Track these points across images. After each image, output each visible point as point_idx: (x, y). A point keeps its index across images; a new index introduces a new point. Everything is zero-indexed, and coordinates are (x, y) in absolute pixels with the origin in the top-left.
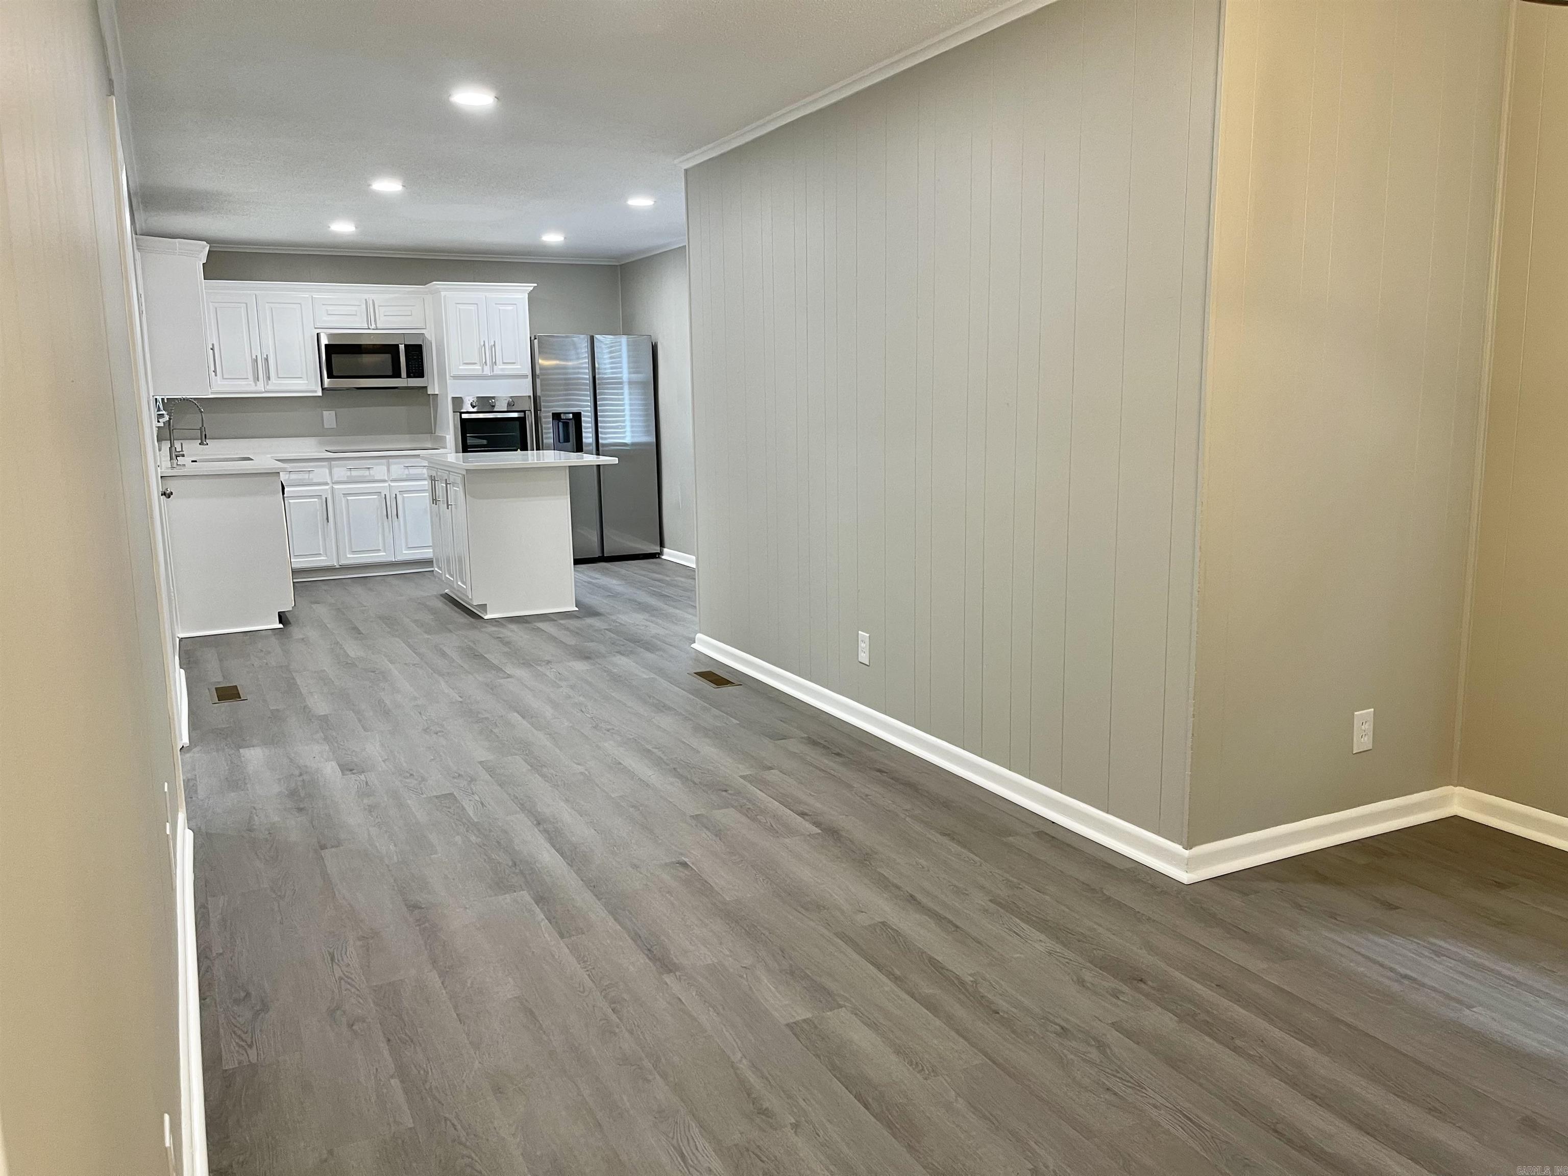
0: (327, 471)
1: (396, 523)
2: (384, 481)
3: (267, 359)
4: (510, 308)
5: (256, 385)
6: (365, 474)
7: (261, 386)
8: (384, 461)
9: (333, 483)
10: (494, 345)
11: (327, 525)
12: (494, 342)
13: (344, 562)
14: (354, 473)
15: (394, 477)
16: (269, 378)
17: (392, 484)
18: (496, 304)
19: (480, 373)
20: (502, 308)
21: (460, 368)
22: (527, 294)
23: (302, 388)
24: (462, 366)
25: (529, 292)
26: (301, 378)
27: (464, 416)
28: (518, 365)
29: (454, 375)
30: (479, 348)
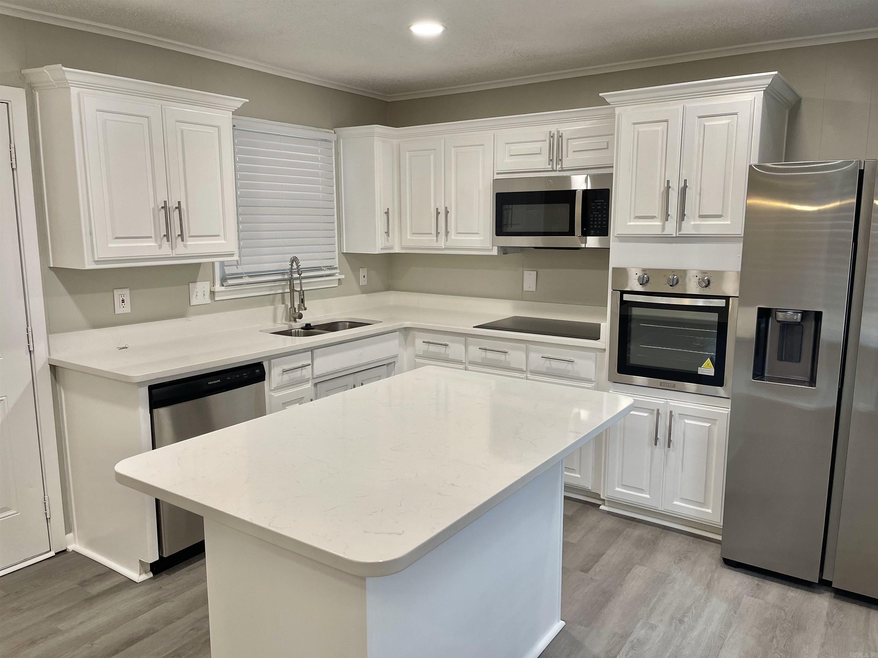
2: (522, 371)
4: (723, 121)
5: (438, 241)
7: (442, 243)
10: (686, 187)
12: (688, 181)
14: (489, 355)
15: (532, 367)
16: (448, 233)
18: (700, 117)
19: (659, 232)
20: (709, 123)
21: (629, 224)
22: (763, 92)
23: (478, 245)
24: (634, 222)
25: (765, 89)
26: (478, 233)
27: (627, 297)
28: (727, 221)
29: (618, 234)
30: (663, 192)
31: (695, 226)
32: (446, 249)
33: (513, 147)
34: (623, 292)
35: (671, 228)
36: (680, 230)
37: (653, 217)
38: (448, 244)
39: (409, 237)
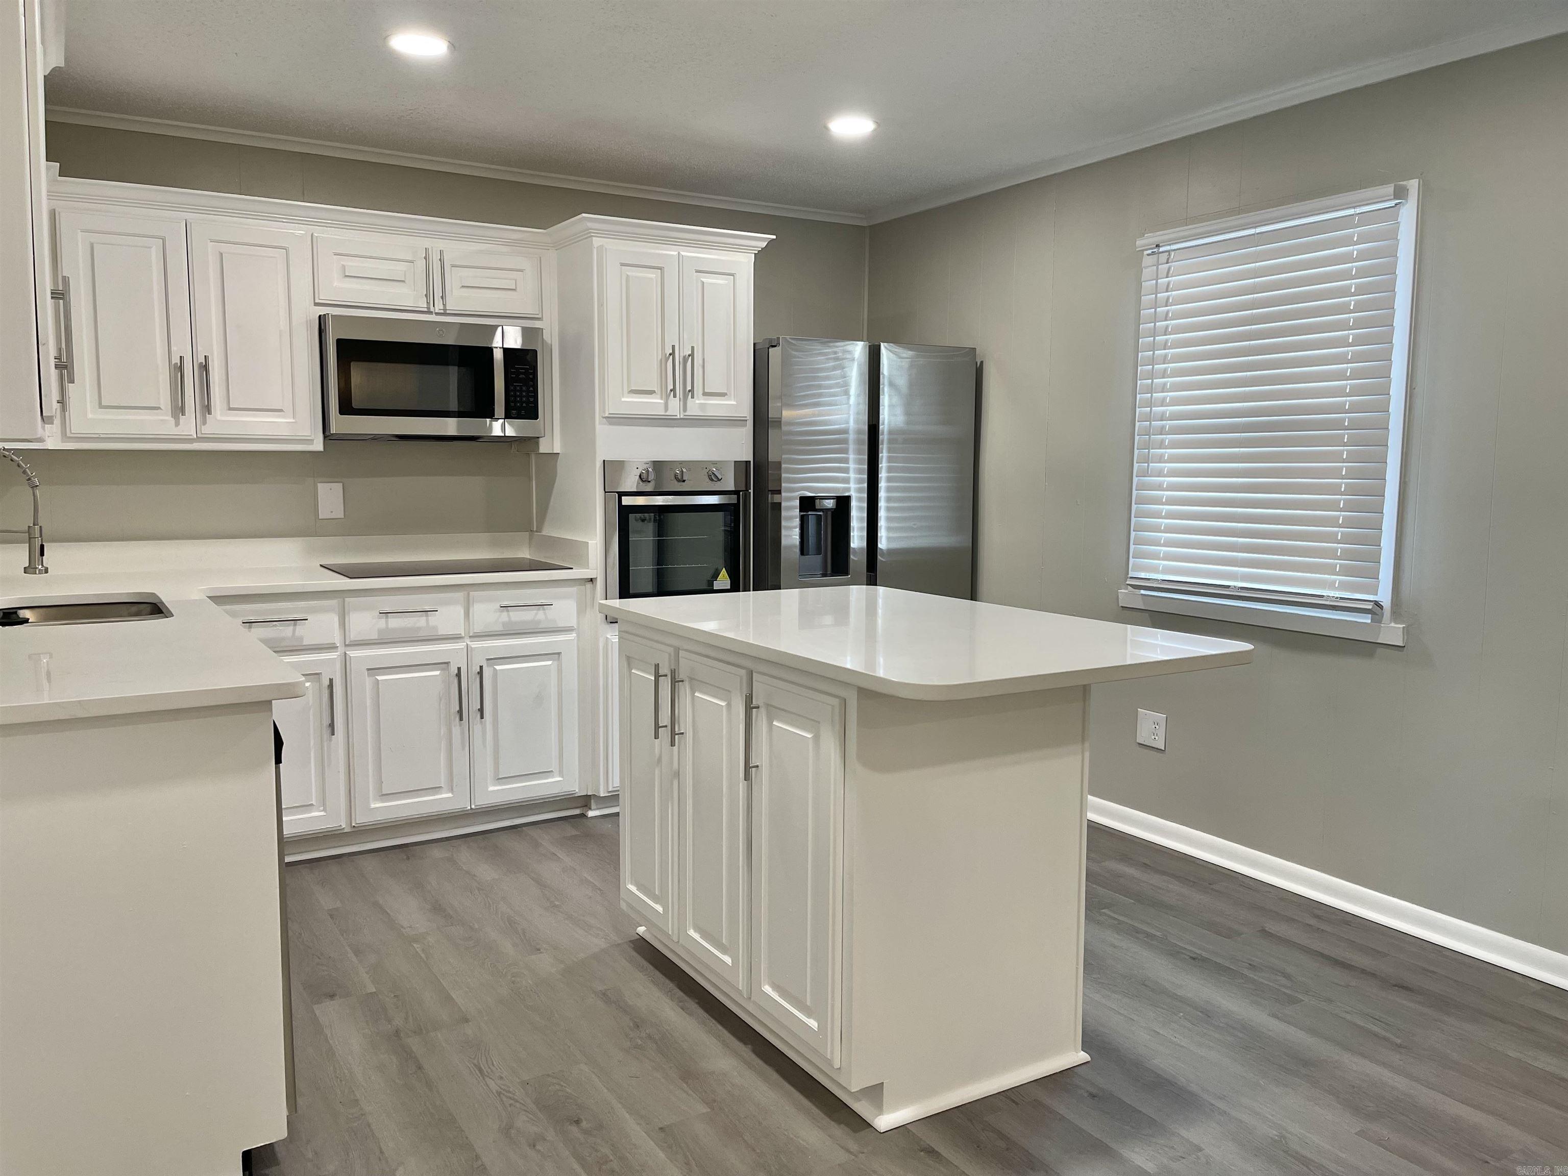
0: (336, 619)
1: (477, 727)
2: (456, 638)
3: (205, 367)
4: (720, 281)
5: (177, 424)
6: (418, 625)
7: (188, 426)
8: (460, 595)
9: (346, 645)
10: (692, 355)
11: (330, 740)
12: (693, 348)
13: (361, 819)
14: (395, 622)
15: (478, 628)
16: (207, 409)
17: (475, 645)
18: (697, 271)
19: (661, 412)
20: (708, 280)
21: (623, 399)
22: (754, 255)
23: (284, 432)
24: (627, 397)
25: (757, 252)
26: (281, 411)
27: (626, 501)
28: (730, 400)
29: (610, 414)
30: (661, 360)
31: (702, 406)
32: (199, 439)
33: (350, 263)
34: (621, 494)
35: (675, 408)
36: (685, 410)
37: (651, 392)
38: (207, 430)
39: (90, 416)
